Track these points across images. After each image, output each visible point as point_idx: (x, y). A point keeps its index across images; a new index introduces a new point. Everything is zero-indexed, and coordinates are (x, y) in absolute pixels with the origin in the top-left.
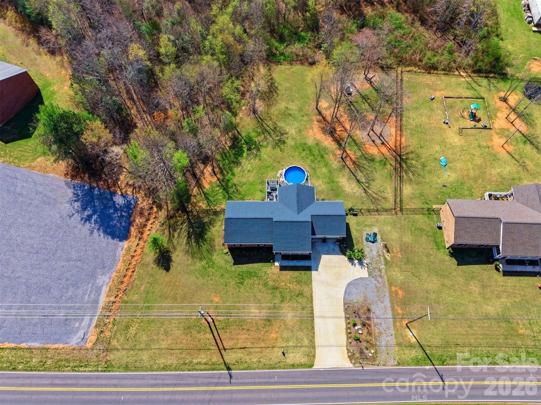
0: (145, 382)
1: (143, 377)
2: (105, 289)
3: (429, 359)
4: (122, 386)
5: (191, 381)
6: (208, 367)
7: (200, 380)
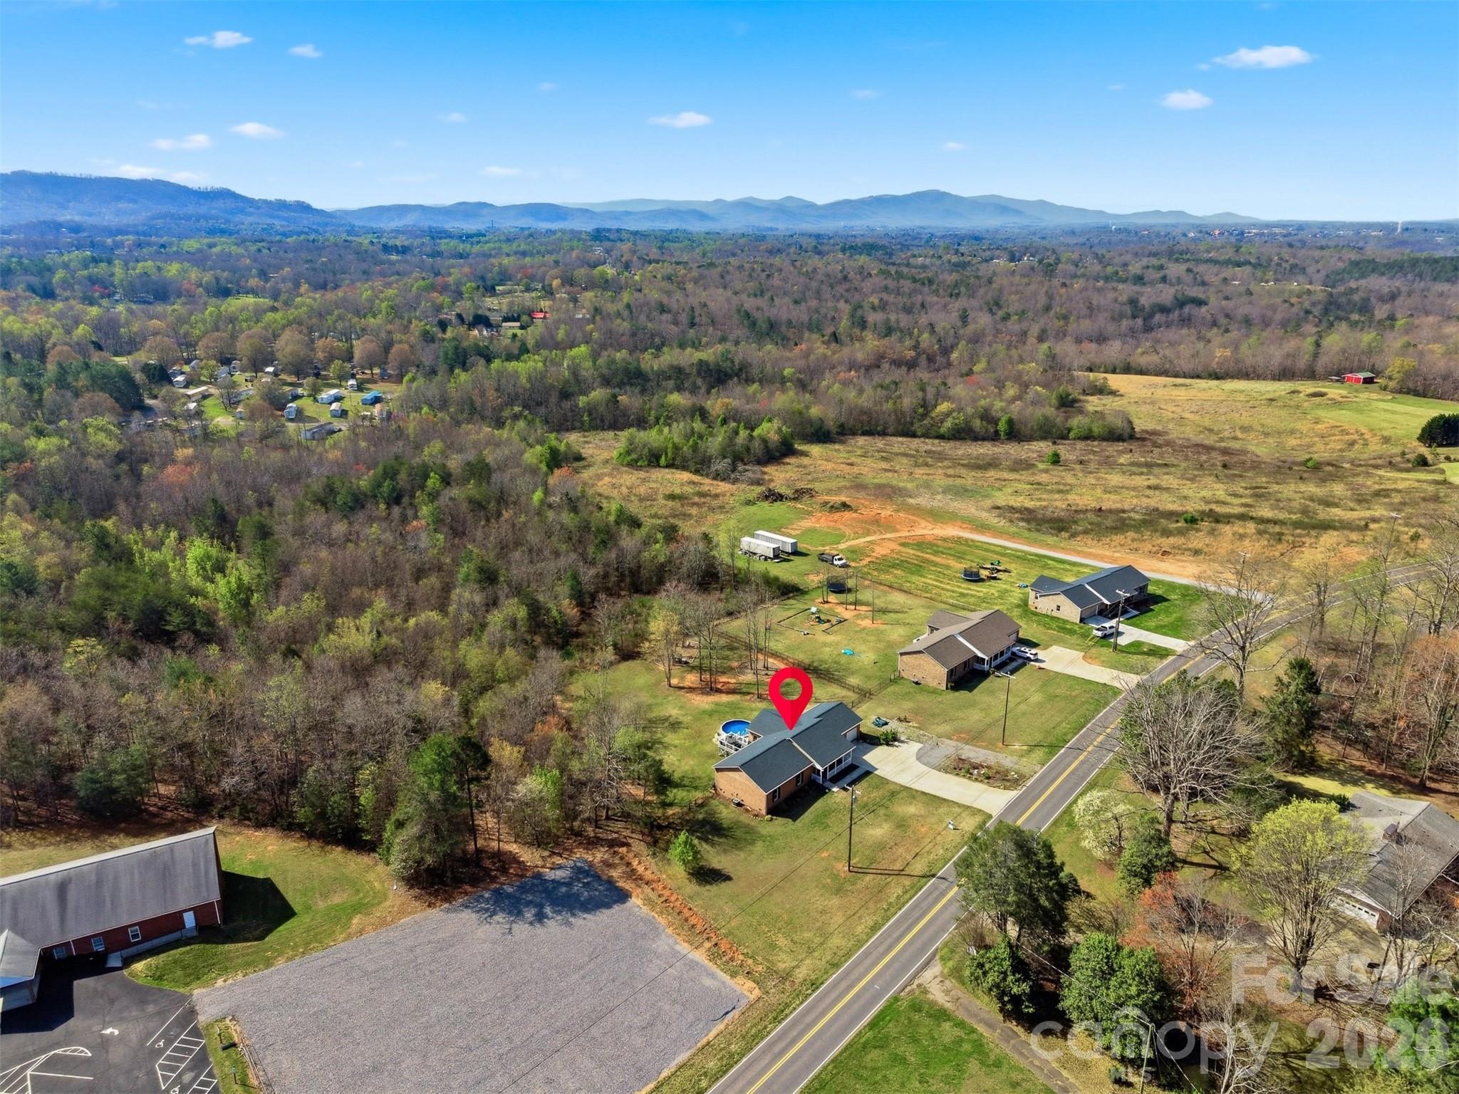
0: (875, 954)
1: (867, 954)
2: (683, 948)
3: (1053, 748)
4: (859, 979)
5: (916, 914)
6: (908, 896)
7: (924, 905)
